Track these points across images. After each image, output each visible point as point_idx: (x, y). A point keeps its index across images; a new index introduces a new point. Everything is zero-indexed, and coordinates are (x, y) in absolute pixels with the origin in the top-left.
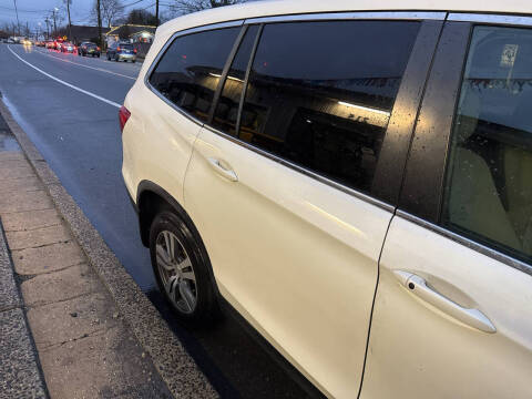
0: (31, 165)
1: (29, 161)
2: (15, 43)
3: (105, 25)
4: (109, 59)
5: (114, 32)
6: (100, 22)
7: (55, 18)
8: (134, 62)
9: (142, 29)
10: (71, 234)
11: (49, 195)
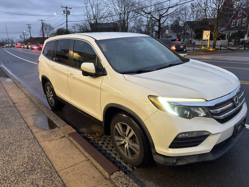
0: (16, 84)
1: (15, 83)
2: (7, 47)
3: (46, 36)
6: (44, 35)
7: (24, 35)
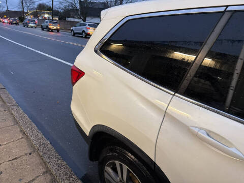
3: (25, 11)
4: (24, 26)
5: (31, 14)
6: (23, 9)
8: (35, 28)
9: (44, 13)
10: (32, 146)
11: (12, 114)
